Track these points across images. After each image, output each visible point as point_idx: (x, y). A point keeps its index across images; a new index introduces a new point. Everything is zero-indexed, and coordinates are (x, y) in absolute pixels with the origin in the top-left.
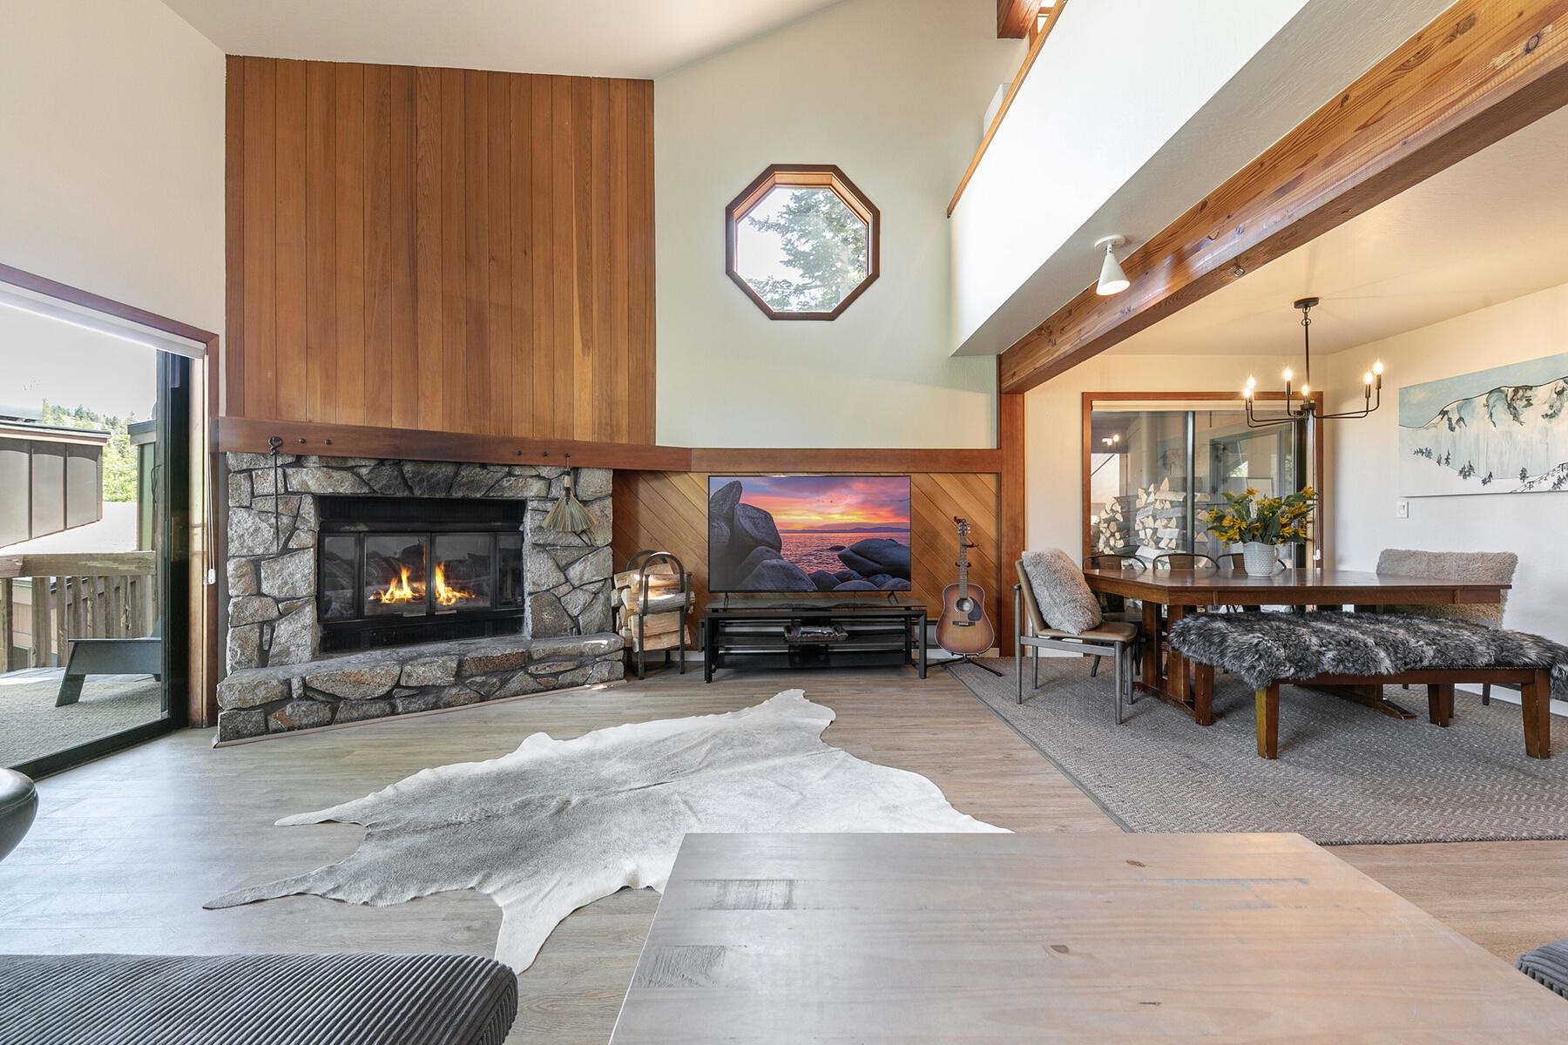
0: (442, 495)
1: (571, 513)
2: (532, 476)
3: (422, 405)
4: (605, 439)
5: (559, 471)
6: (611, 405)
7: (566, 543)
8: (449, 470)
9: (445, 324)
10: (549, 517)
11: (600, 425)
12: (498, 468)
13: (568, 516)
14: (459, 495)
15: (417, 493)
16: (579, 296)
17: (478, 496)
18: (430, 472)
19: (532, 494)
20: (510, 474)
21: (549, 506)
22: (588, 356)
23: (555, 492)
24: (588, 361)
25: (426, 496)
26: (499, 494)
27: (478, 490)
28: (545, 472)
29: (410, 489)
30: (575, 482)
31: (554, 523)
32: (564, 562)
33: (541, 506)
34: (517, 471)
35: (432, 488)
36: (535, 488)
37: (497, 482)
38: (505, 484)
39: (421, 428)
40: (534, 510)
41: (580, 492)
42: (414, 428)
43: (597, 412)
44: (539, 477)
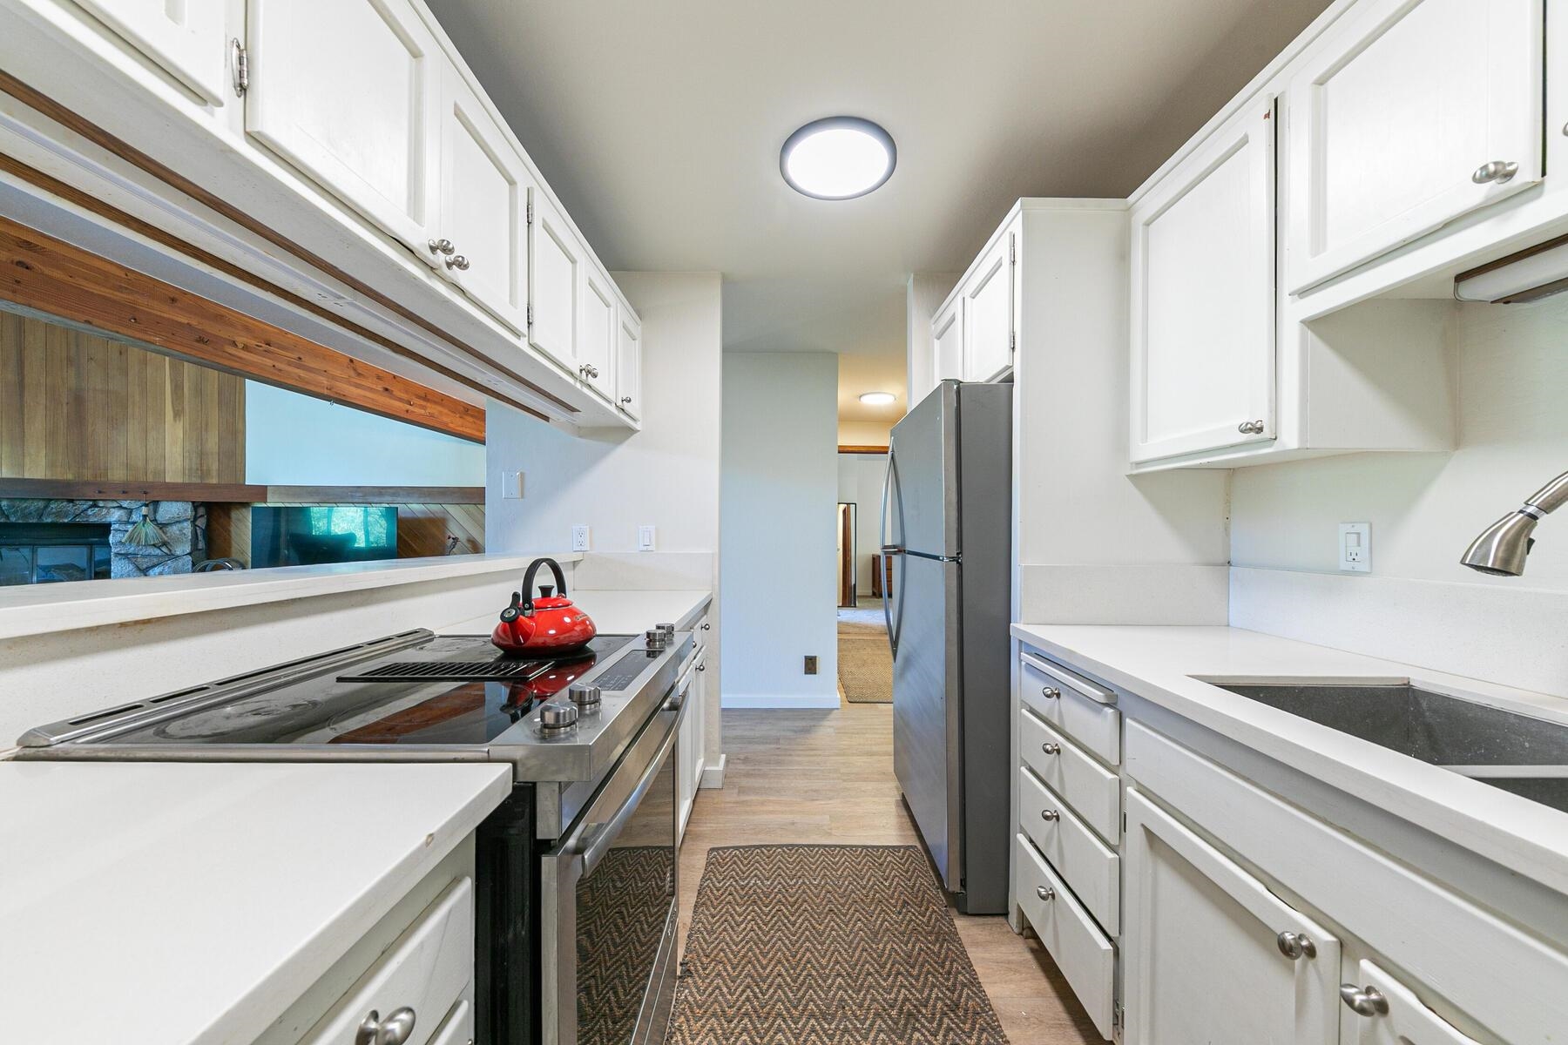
0: (35, 521)
1: (146, 532)
2: (114, 508)
3: (27, 460)
4: (195, 480)
5: (139, 504)
6: (202, 455)
7: (147, 553)
8: (41, 504)
9: (48, 404)
10: (127, 535)
11: (190, 469)
12: (83, 502)
13: (143, 535)
14: (49, 520)
15: (13, 519)
16: (171, 381)
17: (66, 521)
18: (24, 506)
19: (114, 519)
20: (95, 506)
21: (130, 528)
22: (180, 420)
23: (135, 517)
24: (180, 425)
25: (20, 521)
26: (85, 519)
27: (66, 517)
28: (125, 504)
29: (7, 517)
30: (155, 511)
31: (131, 539)
32: (145, 566)
33: (123, 527)
34: (101, 504)
35: (25, 516)
36: (115, 516)
37: (82, 512)
38: (89, 512)
39: (27, 476)
40: (116, 530)
41: (158, 517)
42: (21, 477)
43: (187, 461)
44: (121, 507)
